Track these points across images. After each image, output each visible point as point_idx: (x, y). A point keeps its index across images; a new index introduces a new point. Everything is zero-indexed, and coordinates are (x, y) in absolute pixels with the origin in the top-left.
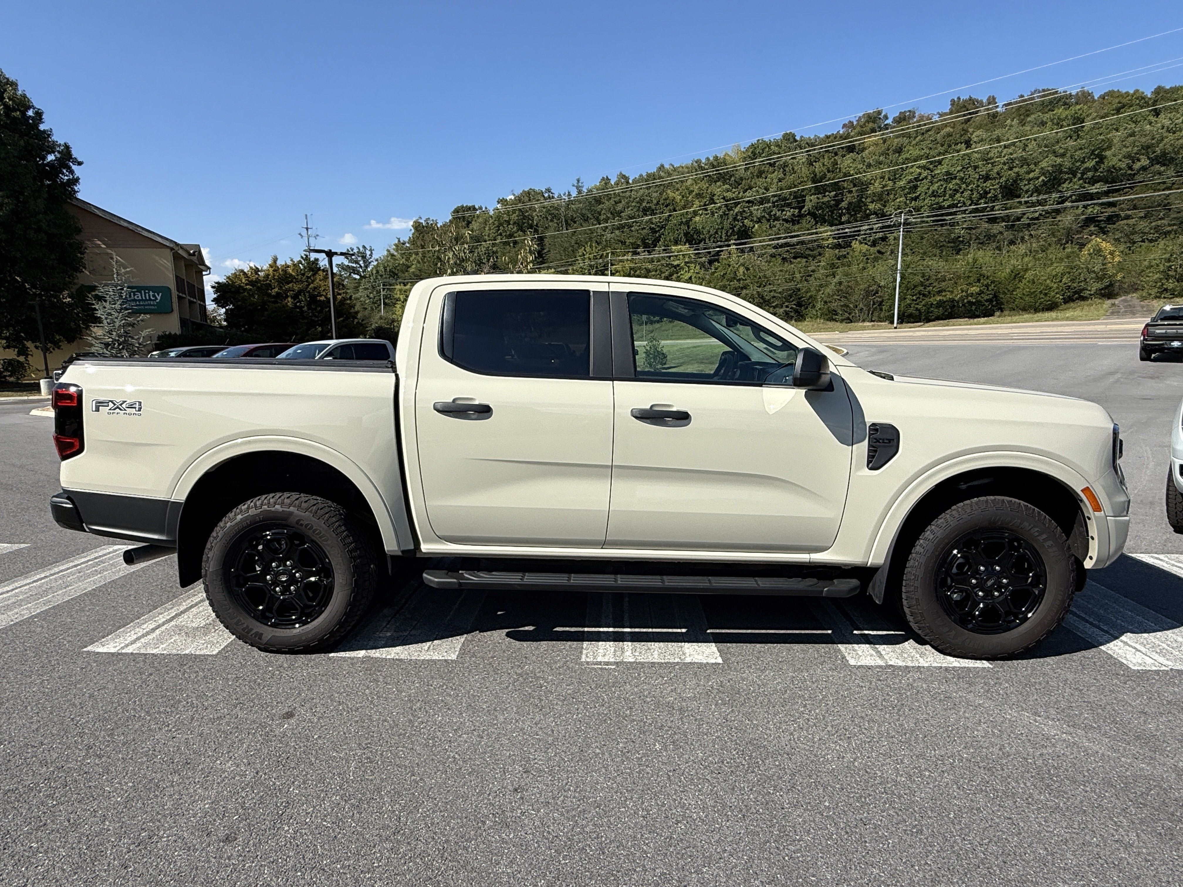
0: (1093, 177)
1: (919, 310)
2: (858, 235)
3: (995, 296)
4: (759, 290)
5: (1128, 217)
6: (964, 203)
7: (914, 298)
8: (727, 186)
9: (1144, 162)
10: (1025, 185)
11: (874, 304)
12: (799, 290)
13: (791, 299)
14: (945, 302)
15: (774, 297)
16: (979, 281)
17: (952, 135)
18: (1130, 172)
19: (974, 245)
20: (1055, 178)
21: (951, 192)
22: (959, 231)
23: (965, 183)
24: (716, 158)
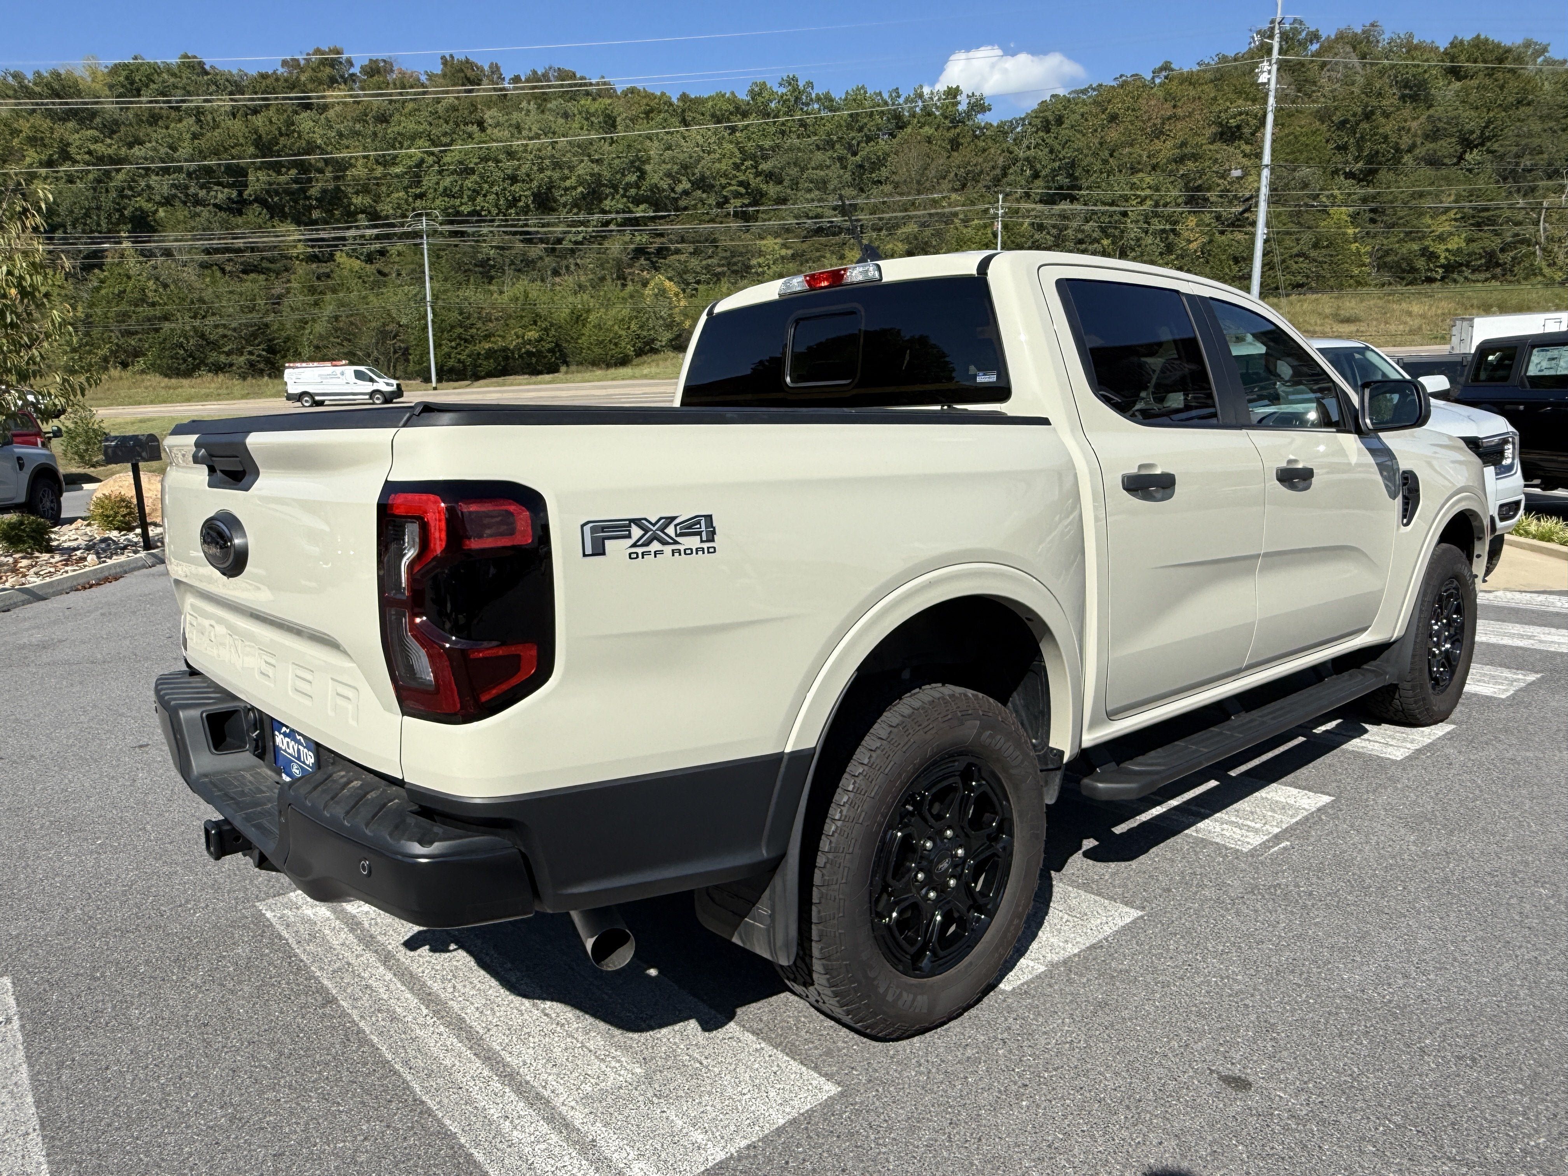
0: (637, 194)
1: (463, 362)
2: (344, 245)
3: (557, 345)
4: (197, 323)
5: (678, 252)
6: (489, 212)
7: (453, 344)
8: (90, 133)
9: (685, 185)
10: (561, 196)
11: (395, 352)
12: (267, 326)
13: (256, 342)
14: (496, 351)
15: (225, 336)
16: (535, 323)
17: (457, 110)
18: (673, 195)
19: (510, 272)
20: (594, 192)
21: (470, 193)
22: (487, 250)
23: (486, 182)
24: (57, 75)
